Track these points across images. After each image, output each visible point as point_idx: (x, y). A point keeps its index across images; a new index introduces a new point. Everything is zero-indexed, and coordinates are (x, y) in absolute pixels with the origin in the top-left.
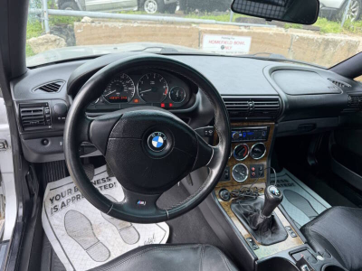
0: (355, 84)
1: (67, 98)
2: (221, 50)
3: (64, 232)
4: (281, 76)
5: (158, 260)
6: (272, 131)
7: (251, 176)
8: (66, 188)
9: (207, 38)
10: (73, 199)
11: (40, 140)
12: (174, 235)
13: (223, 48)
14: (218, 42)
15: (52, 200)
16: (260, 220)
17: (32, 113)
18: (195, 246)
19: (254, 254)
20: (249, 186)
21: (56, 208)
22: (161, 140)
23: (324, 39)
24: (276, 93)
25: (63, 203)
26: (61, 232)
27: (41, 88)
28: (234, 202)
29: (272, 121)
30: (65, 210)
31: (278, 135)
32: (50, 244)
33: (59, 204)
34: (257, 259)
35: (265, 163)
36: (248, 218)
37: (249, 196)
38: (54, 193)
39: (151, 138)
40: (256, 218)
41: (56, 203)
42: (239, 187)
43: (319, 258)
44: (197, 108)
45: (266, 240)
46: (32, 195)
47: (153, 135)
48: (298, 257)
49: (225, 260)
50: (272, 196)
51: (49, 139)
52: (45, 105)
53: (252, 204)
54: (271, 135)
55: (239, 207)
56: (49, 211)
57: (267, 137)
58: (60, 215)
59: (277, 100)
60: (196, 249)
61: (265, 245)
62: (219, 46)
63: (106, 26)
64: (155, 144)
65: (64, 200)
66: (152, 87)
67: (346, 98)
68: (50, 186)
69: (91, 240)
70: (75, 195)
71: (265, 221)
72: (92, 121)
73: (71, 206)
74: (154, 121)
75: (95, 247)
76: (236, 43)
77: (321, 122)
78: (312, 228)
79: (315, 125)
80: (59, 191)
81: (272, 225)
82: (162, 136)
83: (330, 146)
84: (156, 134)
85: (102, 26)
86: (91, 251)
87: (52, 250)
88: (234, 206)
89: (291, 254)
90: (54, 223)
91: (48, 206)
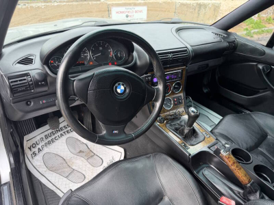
0: (229, 34)
1: (43, 67)
2: (126, 18)
3: (46, 169)
4: (184, 34)
5: (127, 169)
6: (184, 72)
7: (175, 104)
8: (38, 138)
9: (114, 10)
10: (46, 145)
11: (25, 102)
12: (128, 154)
13: (127, 16)
14: (123, 12)
15: (30, 148)
16: (186, 131)
17: (19, 82)
18: (148, 156)
19: (187, 152)
20: (174, 111)
21: (35, 154)
22: (122, 88)
23: (197, 4)
24: (184, 46)
25: (39, 149)
26: (43, 169)
27: (18, 63)
28: (167, 123)
29: (184, 65)
30: (42, 154)
31: (188, 74)
32: (38, 179)
33: (36, 150)
34: (190, 155)
35: (182, 94)
36: (178, 131)
37: (176, 117)
38: (30, 143)
39: (116, 88)
40: (183, 130)
41: (33, 150)
42: (168, 113)
43: (227, 146)
44: (136, 63)
45: (192, 142)
46: (17, 146)
47: (117, 85)
48: (214, 148)
49: (170, 160)
50: (193, 114)
51: (31, 100)
52: (27, 75)
53: (178, 122)
54: (184, 75)
55: (171, 125)
56: (30, 156)
57: (181, 77)
58: (39, 157)
59: (186, 50)
60: (149, 158)
61: (193, 145)
62: (124, 15)
63: (31, 7)
64: (119, 91)
65: (40, 146)
66: (101, 51)
67: (225, 44)
68: (26, 138)
69: (68, 170)
70: (47, 141)
71: (190, 130)
72: (74, 81)
73: (46, 150)
74: (116, 75)
75: (73, 174)
76: (136, 12)
77: (211, 63)
78: (216, 131)
79: (207, 65)
80: (34, 141)
81: (193, 133)
82: (123, 85)
83: (217, 78)
84: (119, 84)
85: (28, 7)
86: (70, 177)
87: (41, 183)
88: (168, 125)
89: (209, 148)
90: (36, 164)
91: (28, 153)
